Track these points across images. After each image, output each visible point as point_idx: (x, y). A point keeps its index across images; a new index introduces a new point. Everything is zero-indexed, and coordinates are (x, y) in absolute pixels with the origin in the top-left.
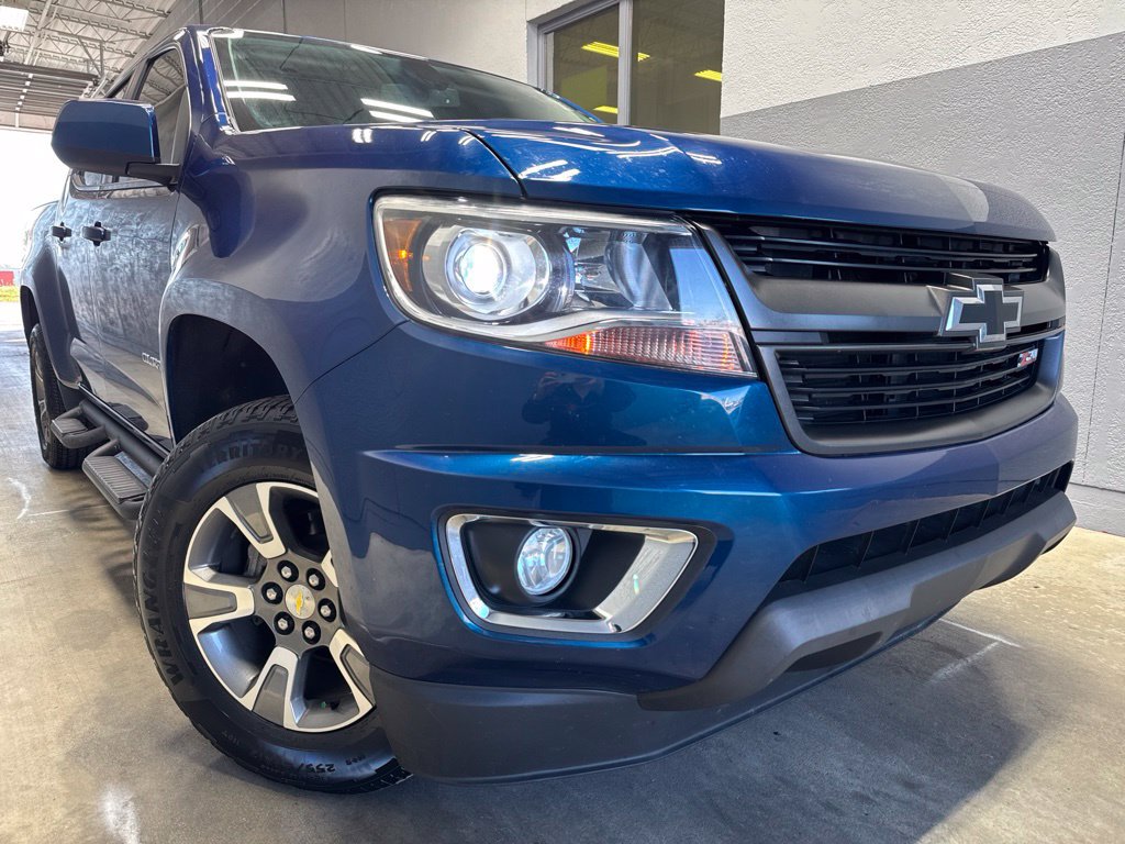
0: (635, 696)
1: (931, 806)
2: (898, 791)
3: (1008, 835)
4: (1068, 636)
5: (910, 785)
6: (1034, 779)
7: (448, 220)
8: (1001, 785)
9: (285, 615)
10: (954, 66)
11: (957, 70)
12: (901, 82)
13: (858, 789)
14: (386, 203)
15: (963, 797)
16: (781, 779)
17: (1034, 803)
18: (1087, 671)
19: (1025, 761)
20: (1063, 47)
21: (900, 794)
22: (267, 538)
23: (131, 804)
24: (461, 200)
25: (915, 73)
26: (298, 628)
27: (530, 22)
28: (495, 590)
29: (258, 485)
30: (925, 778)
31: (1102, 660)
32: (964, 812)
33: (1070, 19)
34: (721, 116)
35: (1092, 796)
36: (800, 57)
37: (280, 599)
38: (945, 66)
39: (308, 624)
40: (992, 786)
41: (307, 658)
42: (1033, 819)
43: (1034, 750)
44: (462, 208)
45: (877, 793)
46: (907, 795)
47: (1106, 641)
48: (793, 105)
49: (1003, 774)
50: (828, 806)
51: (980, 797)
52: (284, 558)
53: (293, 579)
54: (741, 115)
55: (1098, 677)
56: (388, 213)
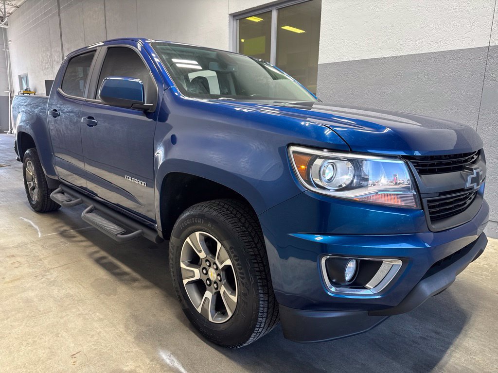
0: (367, 312)
1: (447, 340)
2: (433, 334)
3: (473, 348)
4: (471, 276)
5: (437, 333)
6: (476, 329)
7: (320, 157)
8: (466, 331)
9: (208, 279)
10: (417, 53)
11: (419, 54)
12: (396, 57)
13: (421, 335)
14: (293, 148)
15: (456, 336)
16: (395, 334)
17: (478, 337)
18: (481, 289)
19: (471, 322)
20: (461, 50)
21: (435, 337)
22: (200, 251)
23: (172, 356)
24: (325, 150)
25: (402, 54)
26: (213, 283)
27: (230, 15)
28: (334, 280)
29: (196, 233)
30: (441, 330)
31: (485, 284)
32: (457, 341)
33: (464, 39)
34: (319, 63)
35: (496, 333)
36: (353, 43)
37: (207, 273)
38: (414, 53)
39: (215, 282)
40: (463, 332)
41: (216, 295)
42: (480, 342)
43: (473, 319)
44: (325, 153)
45: (428, 336)
46: (438, 337)
47: (484, 277)
48: (350, 62)
49: (466, 327)
50: (414, 342)
51: (461, 336)
52: (206, 259)
53: (210, 266)
54: (328, 64)
55: (485, 291)
56: (294, 152)
